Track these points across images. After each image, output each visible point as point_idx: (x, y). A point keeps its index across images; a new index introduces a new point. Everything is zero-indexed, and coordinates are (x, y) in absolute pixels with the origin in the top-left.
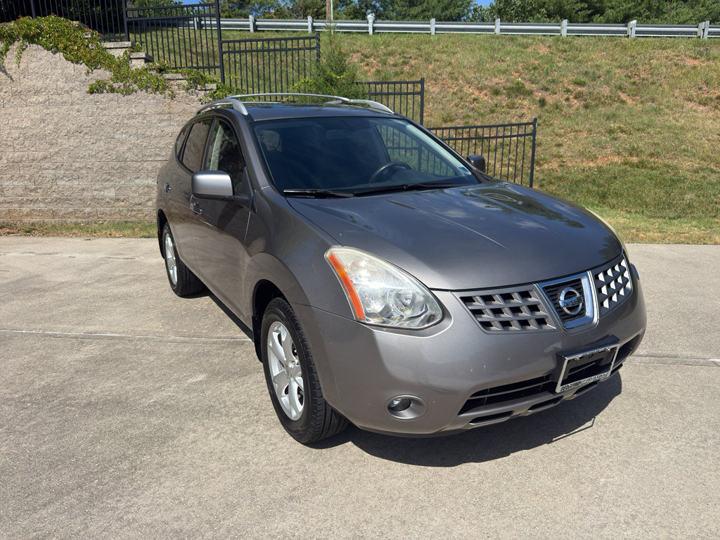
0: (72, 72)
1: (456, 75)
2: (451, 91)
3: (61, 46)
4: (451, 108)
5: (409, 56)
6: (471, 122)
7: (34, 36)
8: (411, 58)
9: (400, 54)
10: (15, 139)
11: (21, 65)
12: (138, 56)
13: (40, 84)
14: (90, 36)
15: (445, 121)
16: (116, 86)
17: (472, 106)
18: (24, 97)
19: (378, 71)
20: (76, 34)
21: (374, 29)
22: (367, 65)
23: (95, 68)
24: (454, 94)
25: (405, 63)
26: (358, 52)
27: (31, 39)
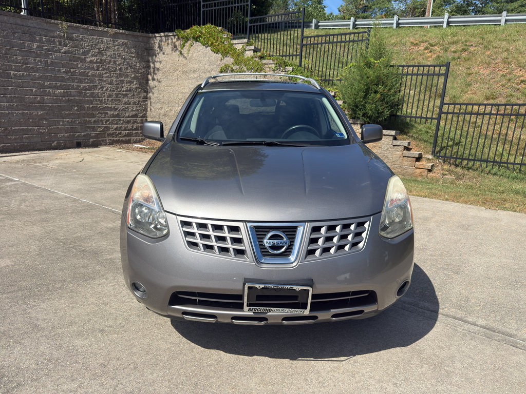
0: (213, 59)
1: (510, 60)
2: (501, 73)
3: (210, 43)
4: (497, 88)
5: (471, 44)
6: (513, 100)
7: (198, 37)
8: (472, 45)
9: (463, 43)
10: (180, 99)
11: (189, 55)
12: (250, 49)
13: (196, 66)
14: (226, 36)
15: (488, 99)
16: (234, 68)
17: (518, 87)
18: (187, 74)
19: (439, 57)
20: (219, 35)
21: (448, 23)
22: (431, 52)
23: (226, 57)
24: (503, 75)
25: (464, 50)
26: (426, 42)
27: (196, 39)
